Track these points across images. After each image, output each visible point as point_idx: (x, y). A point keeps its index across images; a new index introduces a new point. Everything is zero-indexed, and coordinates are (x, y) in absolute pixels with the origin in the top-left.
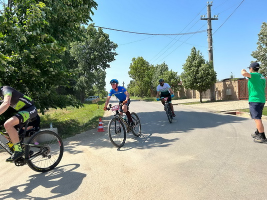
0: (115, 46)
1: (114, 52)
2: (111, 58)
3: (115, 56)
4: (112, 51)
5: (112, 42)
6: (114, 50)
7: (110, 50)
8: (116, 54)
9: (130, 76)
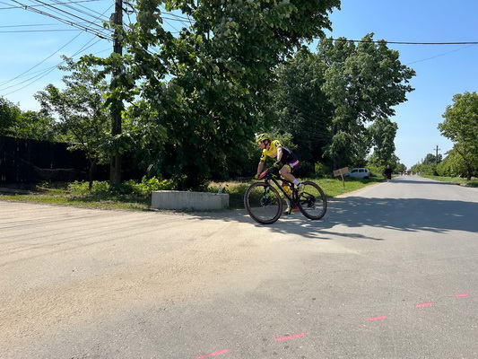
0: (410, 74)
1: (407, 85)
2: (399, 97)
3: (407, 94)
4: (403, 83)
5: (404, 67)
6: (407, 81)
7: (399, 81)
8: (410, 89)
9: (444, 134)
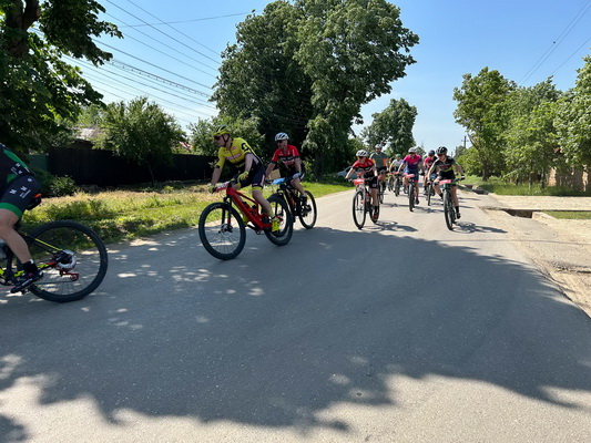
0: (413, 40)
6: (407, 50)
8: (411, 61)
